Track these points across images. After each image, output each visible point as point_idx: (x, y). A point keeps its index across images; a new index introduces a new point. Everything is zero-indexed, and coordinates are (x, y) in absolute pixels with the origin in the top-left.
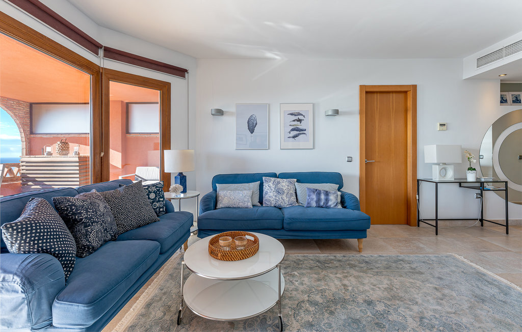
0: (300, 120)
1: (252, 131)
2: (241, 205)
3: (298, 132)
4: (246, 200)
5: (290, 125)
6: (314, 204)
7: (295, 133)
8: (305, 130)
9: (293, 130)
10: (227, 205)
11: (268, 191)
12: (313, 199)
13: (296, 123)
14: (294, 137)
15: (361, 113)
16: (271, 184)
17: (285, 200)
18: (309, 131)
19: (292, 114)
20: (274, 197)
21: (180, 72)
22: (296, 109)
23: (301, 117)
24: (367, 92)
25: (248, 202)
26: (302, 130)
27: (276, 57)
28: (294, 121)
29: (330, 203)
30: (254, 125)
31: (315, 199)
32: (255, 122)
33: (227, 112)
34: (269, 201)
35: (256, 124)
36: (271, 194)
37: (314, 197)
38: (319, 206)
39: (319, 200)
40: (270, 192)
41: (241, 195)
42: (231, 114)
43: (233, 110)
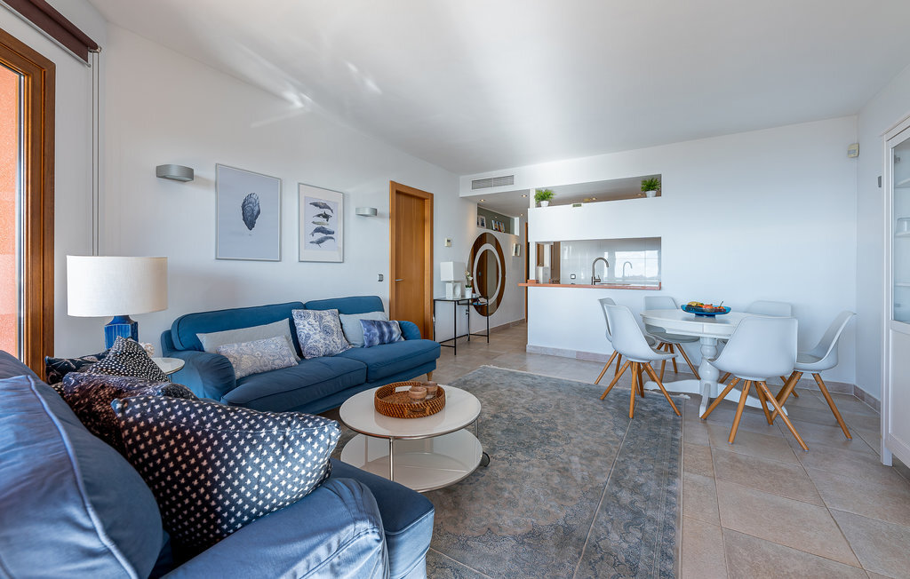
0: (326, 216)
1: (250, 224)
2: (278, 363)
3: (325, 235)
4: (285, 353)
5: (314, 223)
6: (377, 341)
7: (320, 236)
8: (333, 233)
9: (317, 230)
10: (250, 371)
11: (311, 333)
12: (375, 334)
13: (321, 219)
14: (320, 242)
15: (391, 217)
16: (312, 320)
17: (336, 344)
18: (338, 235)
19: (316, 205)
20: (322, 341)
21: (81, 45)
22: (322, 197)
23: (328, 212)
24: (398, 192)
25: (289, 356)
26: (329, 232)
27: (296, 101)
28: (319, 216)
29: (394, 336)
30: (255, 213)
31: (378, 334)
32: (256, 209)
33: (198, 177)
34: (315, 348)
35: (259, 212)
36: (317, 337)
37: (376, 331)
38: (382, 343)
39: (382, 335)
40: (315, 334)
41: (273, 346)
42: (205, 183)
43: (210, 174)
